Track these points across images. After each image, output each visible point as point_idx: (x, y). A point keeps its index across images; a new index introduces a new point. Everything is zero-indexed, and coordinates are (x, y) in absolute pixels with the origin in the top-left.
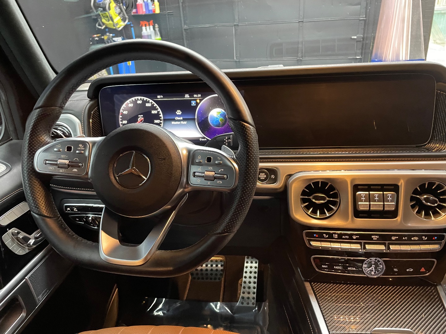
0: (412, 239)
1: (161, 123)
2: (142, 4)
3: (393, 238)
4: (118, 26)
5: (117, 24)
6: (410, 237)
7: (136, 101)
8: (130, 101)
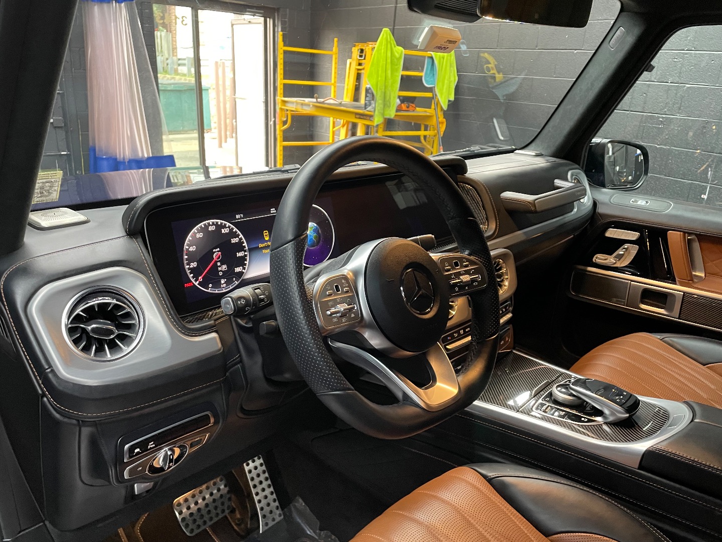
1: (246, 256)
7: (207, 227)
8: (197, 229)
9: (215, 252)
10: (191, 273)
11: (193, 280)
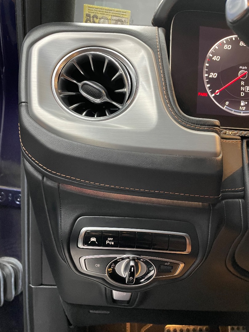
8: (227, 41)
9: (241, 69)
10: (208, 83)
11: (209, 91)
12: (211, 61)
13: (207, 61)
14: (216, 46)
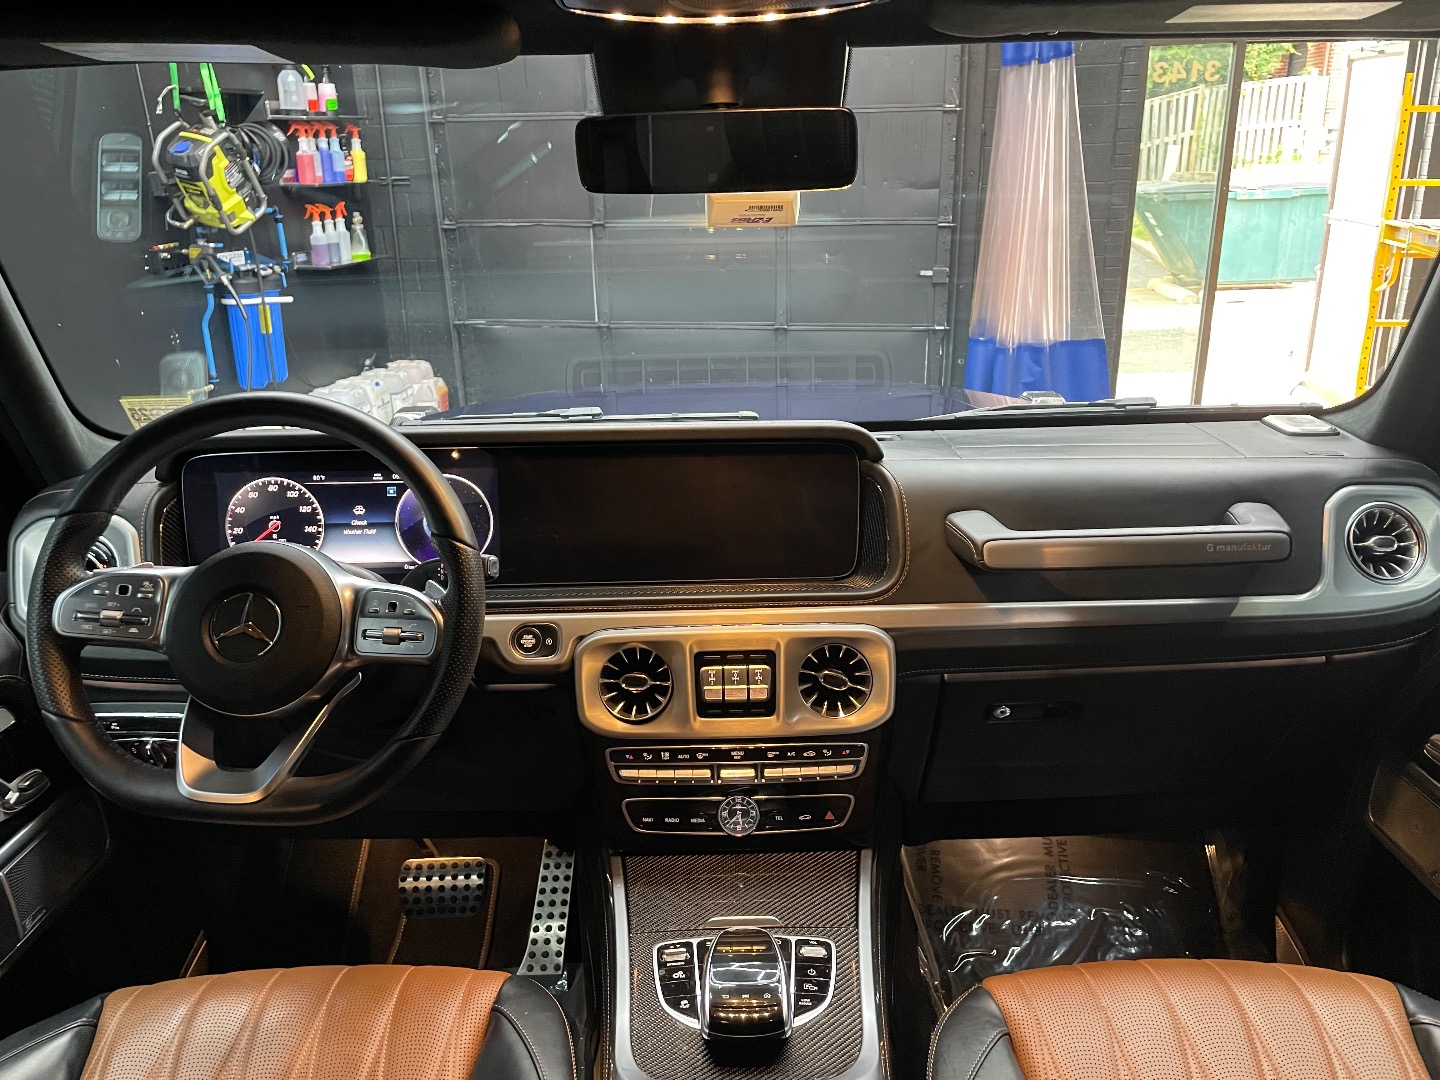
0: (805, 755)
1: (319, 533)
2: (311, 157)
3: (770, 755)
4: (235, 223)
5: (232, 216)
6: (799, 755)
7: (266, 485)
8: (251, 487)
9: (272, 520)
10: (232, 539)
12: (234, 515)
13: (228, 515)
14: (238, 495)
